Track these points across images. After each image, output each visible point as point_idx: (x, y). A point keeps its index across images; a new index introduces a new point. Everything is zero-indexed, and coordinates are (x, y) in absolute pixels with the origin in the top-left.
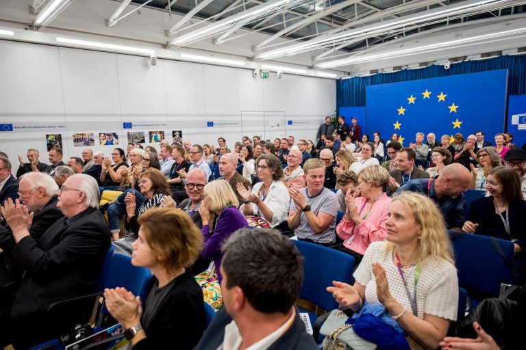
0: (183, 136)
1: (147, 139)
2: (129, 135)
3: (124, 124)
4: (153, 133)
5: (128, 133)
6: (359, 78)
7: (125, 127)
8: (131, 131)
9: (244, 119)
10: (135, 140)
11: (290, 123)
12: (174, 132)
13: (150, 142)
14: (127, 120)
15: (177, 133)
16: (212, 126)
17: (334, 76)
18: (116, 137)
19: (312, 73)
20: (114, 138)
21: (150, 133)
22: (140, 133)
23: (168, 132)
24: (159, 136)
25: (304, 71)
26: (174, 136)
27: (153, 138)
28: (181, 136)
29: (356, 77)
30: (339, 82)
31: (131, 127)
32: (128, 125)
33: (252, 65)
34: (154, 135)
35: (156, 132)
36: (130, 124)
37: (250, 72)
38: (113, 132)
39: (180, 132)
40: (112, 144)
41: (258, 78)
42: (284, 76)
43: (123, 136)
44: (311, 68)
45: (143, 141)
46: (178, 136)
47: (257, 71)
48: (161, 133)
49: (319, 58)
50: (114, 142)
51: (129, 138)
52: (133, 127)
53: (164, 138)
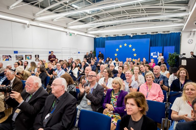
1: (24, 58)
3: (14, 51)
5: (16, 56)
6: (102, 38)
7: (14, 53)
8: (17, 54)
9: (63, 51)
10: (19, 59)
11: (79, 53)
12: (36, 55)
14: (16, 50)
15: (37, 56)
17: (94, 36)
18: (11, 57)
19: (86, 35)
20: (9, 57)
21: (26, 56)
22: (21, 56)
23: (33, 56)
24: (29, 57)
25: (84, 34)
26: (36, 57)
27: (27, 58)
28: (38, 57)
29: (101, 37)
30: (95, 39)
31: (17, 53)
33: (66, 30)
34: (27, 56)
35: (28, 55)
36: (17, 51)
37: (66, 33)
38: (9, 55)
39: (38, 55)
40: (9, 60)
41: (68, 35)
42: (77, 35)
43: (13, 57)
44: (86, 33)
45: (23, 59)
46: (37, 57)
47: (68, 33)
48: (30, 55)
49: (89, 30)
50: (9, 59)
51: (16, 58)
52: (18, 53)
53: (31, 58)
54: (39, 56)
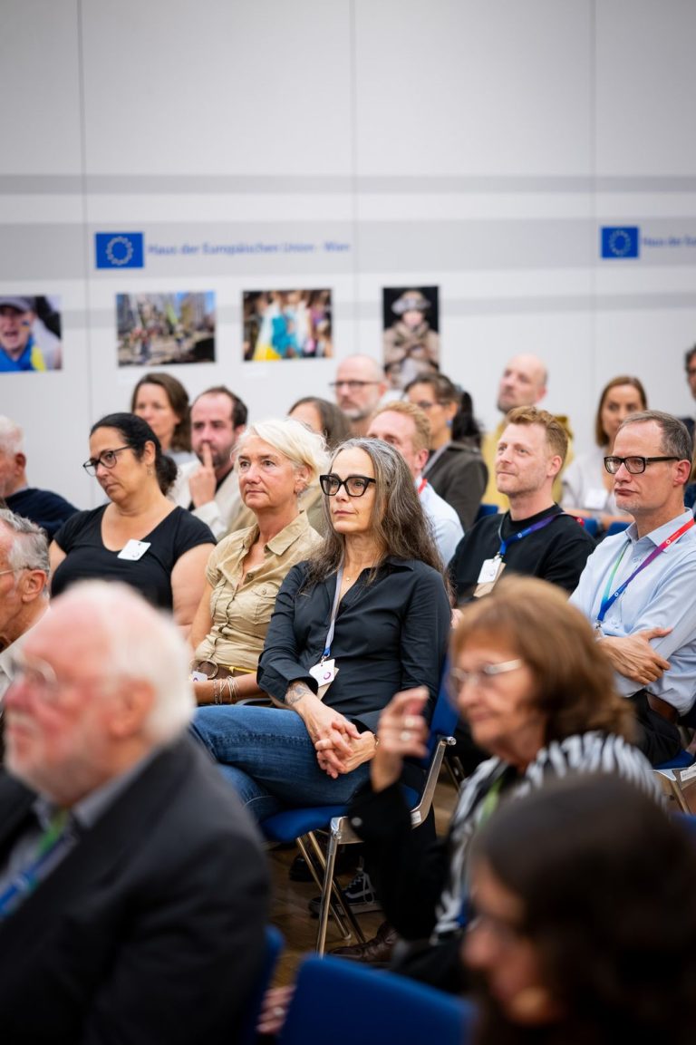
0: (445, 320)
1: (229, 337)
2: (124, 311)
3: (102, 240)
4: (268, 297)
5: (123, 300)
7: (103, 262)
10: (157, 345)
12: (391, 295)
13: (248, 356)
14: (119, 216)
15: (412, 299)
16: (633, 252)
18: (53, 323)
20: (37, 328)
21: (252, 300)
22: (192, 302)
23: (357, 298)
24: (301, 318)
26: (391, 318)
27: (266, 333)
28: (432, 318)
31: (137, 262)
32: (120, 251)
34: (271, 312)
35: (284, 295)
36: (136, 239)
38: (35, 290)
39: (430, 294)
40: (26, 366)
43: (88, 319)
45: (204, 352)
46: (413, 318)
48: (318, 298)
50: (37, 356)
51: (123, 332)
52: (149, 258)
53: (328, 332)
54: (445, 297)
